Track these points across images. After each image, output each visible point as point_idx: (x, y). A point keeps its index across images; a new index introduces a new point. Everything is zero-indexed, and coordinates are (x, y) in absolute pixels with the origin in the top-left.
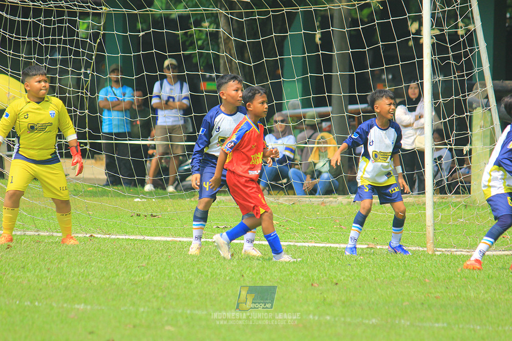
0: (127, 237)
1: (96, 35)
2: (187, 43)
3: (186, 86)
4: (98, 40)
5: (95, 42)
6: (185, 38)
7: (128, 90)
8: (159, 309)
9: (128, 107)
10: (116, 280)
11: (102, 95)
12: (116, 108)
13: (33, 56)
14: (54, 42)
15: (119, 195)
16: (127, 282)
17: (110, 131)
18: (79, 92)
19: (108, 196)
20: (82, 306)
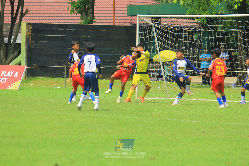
0: (208, 100)
1: (199, 38)
2: (228, 40)
3: (227, 54)
4: (200, 40)
5: (199, 40)
6: (227, 39)
7: (209, 55)
8: (218, 122)
9: (209, 60)
10: (205, 113)
11: (201, 56)
12: (205, 61)
13: (180, 45)
14: (187, 40)
15: (206, 87)
16: (209, 114)
17: (204, 68)
18: (194, 56)
19: (203, 87)
20: (195, 121)
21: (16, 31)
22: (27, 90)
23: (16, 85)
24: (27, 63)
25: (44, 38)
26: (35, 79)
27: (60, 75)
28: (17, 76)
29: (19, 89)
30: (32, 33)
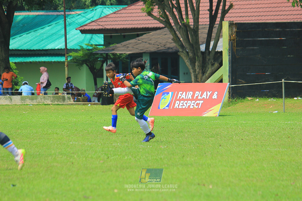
21: (217, 34)
22: (230, 116)
23: (215, 111)
24: (230, 79)
25: (254, 43)
26: (242, 100)
27: (277, 94)
28: (216, 98)
29: (219, 116)
30: (237, 37)
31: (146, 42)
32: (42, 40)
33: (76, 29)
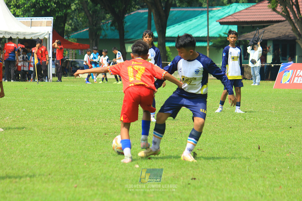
31: (271, 32)
32: (190, 30)
33: (216, 21)
